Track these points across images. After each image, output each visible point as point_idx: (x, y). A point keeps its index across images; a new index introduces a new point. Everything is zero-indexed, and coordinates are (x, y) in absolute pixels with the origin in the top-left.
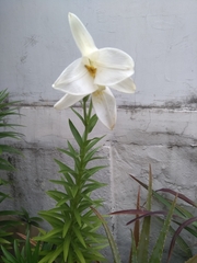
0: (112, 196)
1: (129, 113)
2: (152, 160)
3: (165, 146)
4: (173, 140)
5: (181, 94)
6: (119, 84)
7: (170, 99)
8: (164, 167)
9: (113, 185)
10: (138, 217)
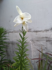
0: (32, 55)
1: (36, 33)
2: (42, 45)
3: (45, 41)
4: (47, 39)
5: (48, 27)
7: (46, 29)
8: (46, 47)
9: (32, 52)
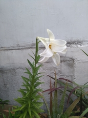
2: (55, 68)
8: (59, 70)
10: (51, 92)
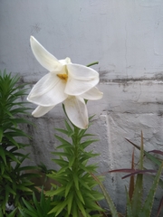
0: (111, 155)
1: (122, 86)
2: (144, 126)
3: (155, 114)
6: (87, 93)
7: (159, 71)
8: (155, 132)
